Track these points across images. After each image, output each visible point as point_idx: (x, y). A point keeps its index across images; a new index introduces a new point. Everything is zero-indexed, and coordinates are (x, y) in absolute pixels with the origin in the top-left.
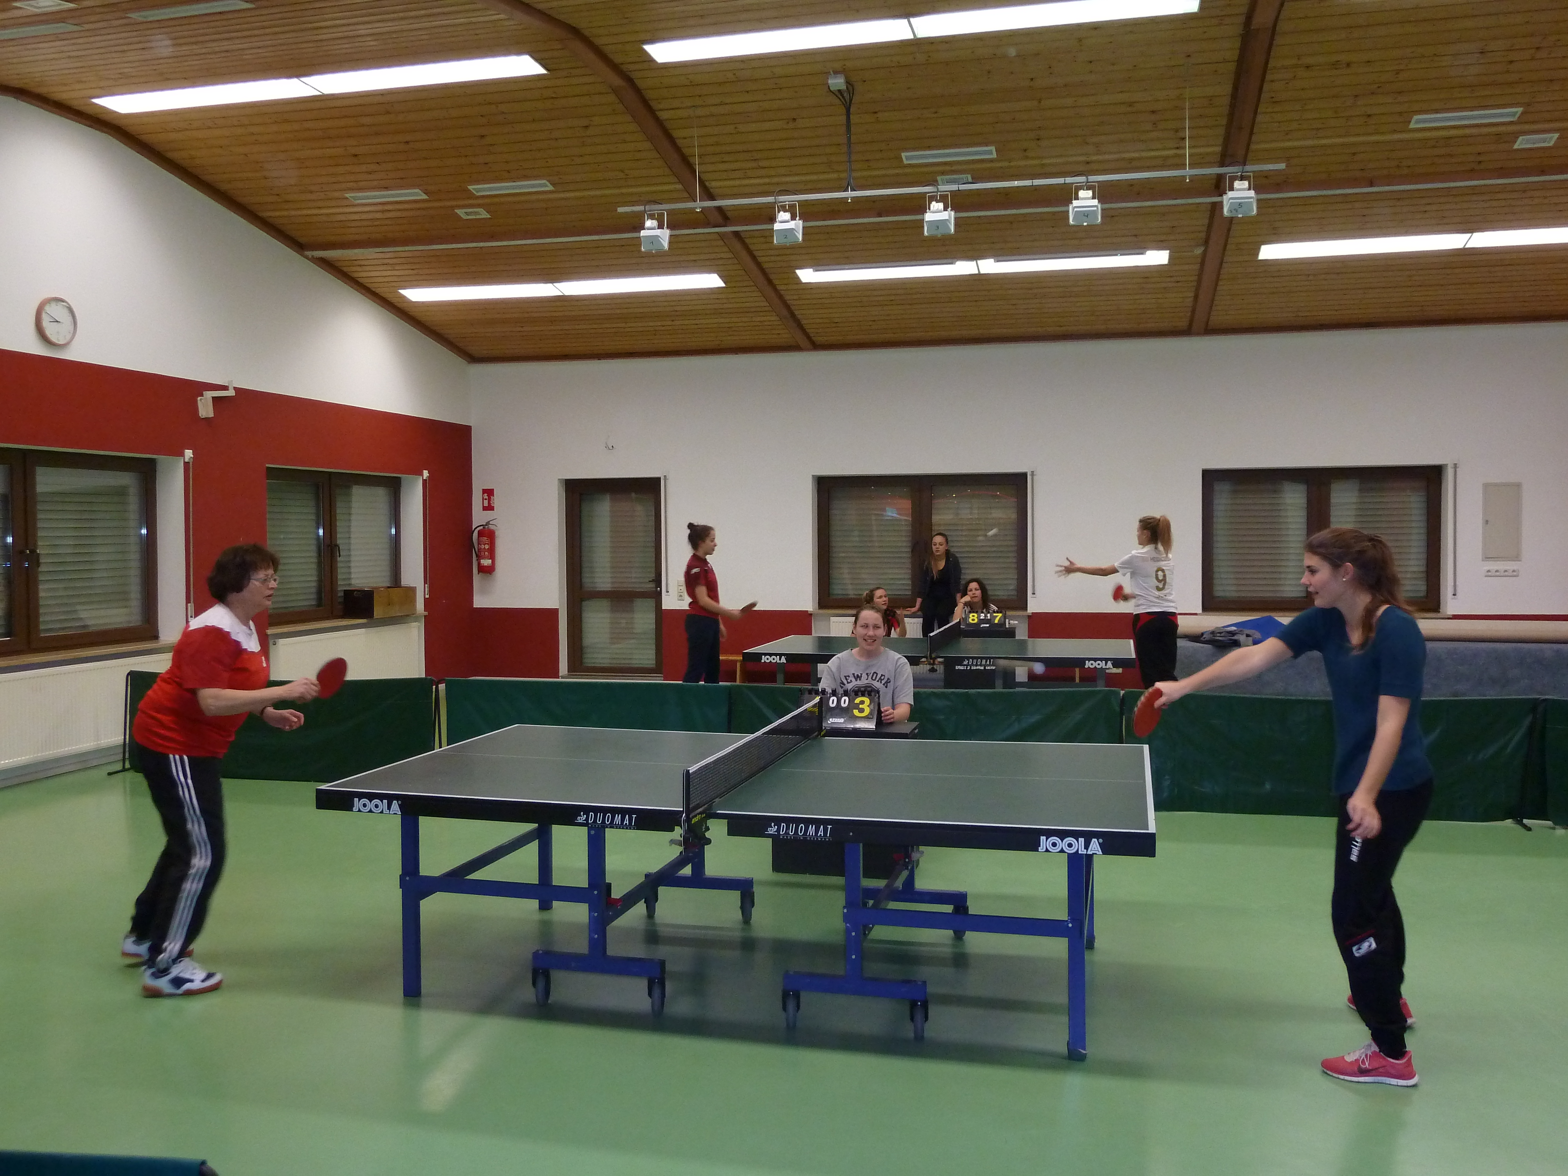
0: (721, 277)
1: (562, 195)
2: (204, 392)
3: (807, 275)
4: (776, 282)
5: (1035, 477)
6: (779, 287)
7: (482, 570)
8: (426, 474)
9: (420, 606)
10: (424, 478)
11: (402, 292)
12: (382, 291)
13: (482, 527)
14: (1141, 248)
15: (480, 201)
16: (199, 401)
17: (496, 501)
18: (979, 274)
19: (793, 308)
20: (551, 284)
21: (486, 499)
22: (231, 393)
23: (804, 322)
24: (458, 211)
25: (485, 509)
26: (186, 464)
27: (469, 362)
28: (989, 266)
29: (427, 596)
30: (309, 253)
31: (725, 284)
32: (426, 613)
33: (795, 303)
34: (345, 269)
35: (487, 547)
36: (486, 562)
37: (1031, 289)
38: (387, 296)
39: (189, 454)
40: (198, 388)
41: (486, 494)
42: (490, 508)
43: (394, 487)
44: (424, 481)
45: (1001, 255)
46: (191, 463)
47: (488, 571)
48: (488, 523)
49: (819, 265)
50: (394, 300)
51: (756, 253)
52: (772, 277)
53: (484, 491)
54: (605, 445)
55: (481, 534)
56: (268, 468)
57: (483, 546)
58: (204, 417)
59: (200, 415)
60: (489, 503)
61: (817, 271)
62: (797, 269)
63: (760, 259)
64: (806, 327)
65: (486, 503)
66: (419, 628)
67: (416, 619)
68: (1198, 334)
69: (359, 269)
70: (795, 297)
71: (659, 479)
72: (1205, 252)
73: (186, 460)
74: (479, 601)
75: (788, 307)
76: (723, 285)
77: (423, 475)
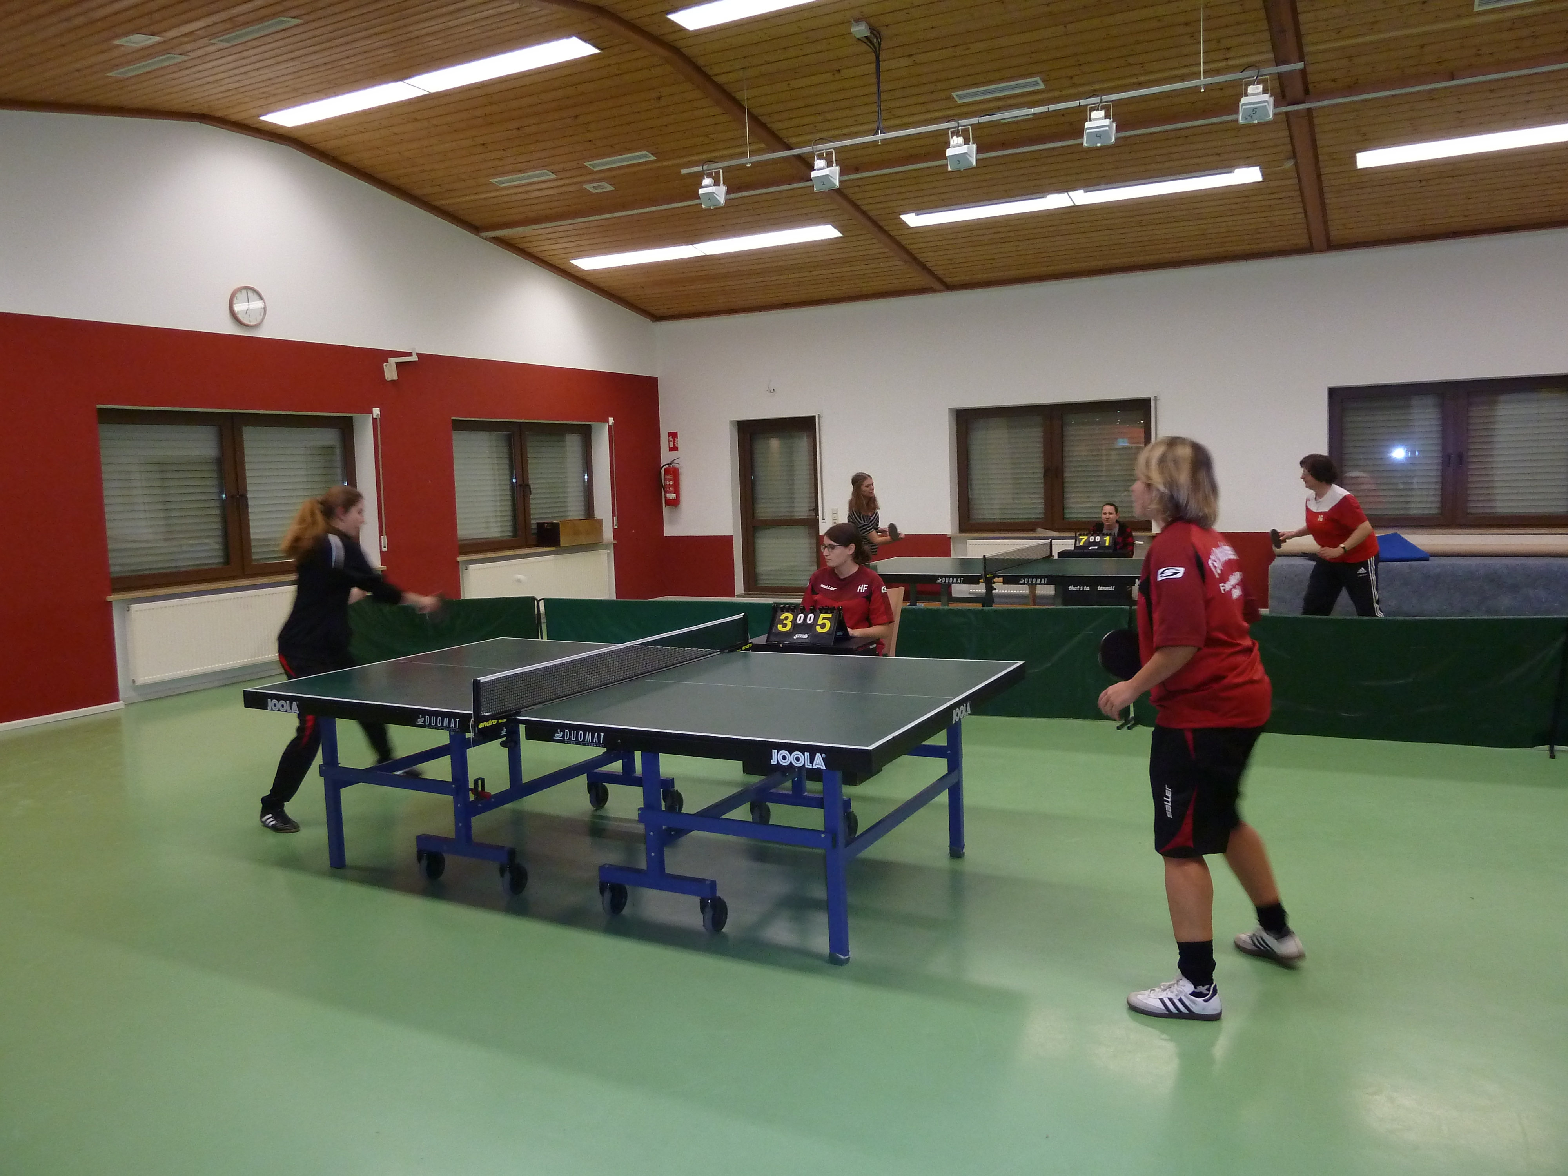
0: (835, 227)
1: (665, 163)
2: (389, 359)
3: (912, 220)
4: (886, 228)
5: (1158, 402)
6: (892, 233)
7: (669, 503)
8: (613, 420)
9: (608, 534)
10: (610, 424)
11: (574, 262)
12: (557, 262)
13: (667, 466)
14: (1228, 167)
15: (602, 175)
16: (385, 367)
17: (680, 442)
18: (1075, 206)
19: (913, 252)
20: (690, 246)
21: (671, 441)
22: (414, 358)
23: (928, 264)
24: (589, 187)
25: (671, 449)
26: (375, 420)
27: (653, 321)
28: (1081, 198)
29: (616, 527)
30: (483, 234)
31: (842, 234)
32: (615, 542)
33: (911, 247)
34: (520, 246)
35: (671, 483)
36: (672, 496)
37: (1132, 217)
38: (562, 267)
39: (376, 411)
40: (384, 355)
41: (671, 437)
42: (674, 449)
43: (586, 434)
44: (610, 427)
45: (1089, 185)
46: (378, 420)
47: (674, 504)
48: (672, 462)
49: (920, 209)
50: (569, 270)
51: (859, 203)
52: (882, 224)
53: (670, 434)
54: (768, 389)
55: (666, 471)
56: (453, 420)
57: (668, 483)
58: (390, 380)
59: (386, 378)
60: (674, 445)
61: (918, 215)
62: (902, 214)
63: (865, 208)
64: (933, 269)
65: (671, 444)
66: (608, 554)
67: (606, 546)
68: (1321, 251)
69: (530, 244)
70: (911, 241)
71: (814, 417)
72: (1296, 164)
73: (374, 417)
74: (669, 531)
75: (908, 252)
76: (840, 235)
77: (608, 422)
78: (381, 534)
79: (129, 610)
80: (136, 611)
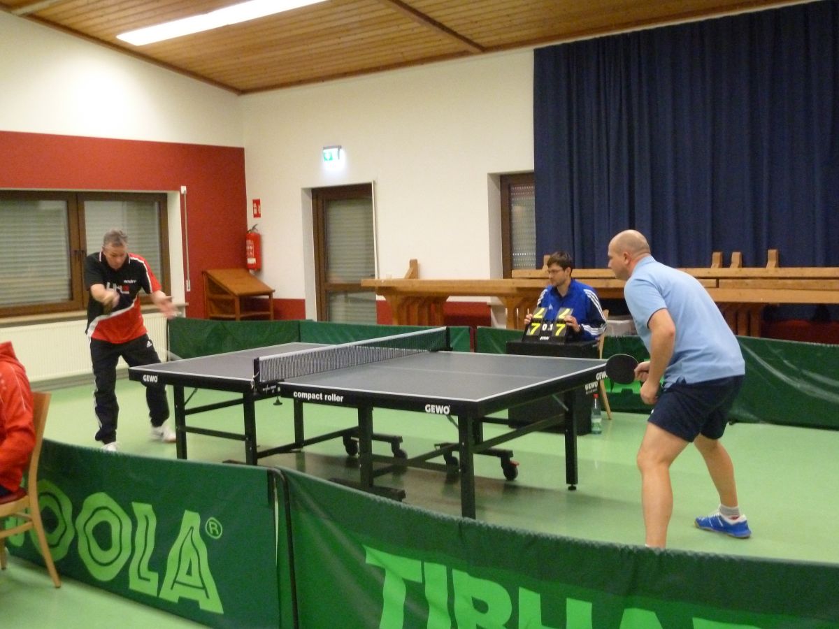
7: (251, 267)
8: (184, 189)
9: (179, 297)
10: (182, 192)
11: (120, 37)
13: (252, 231)
17: (263, 209)
21: (255, 208)
25: (255, 216)
27: (238, 95)
29: (189, 290)
32: (187, 304)
34: (62, 23)
35: (251, 248)
36: (251, 261)
41: (255, 204)
43: (162, 200)
44: (182, 196)
47: (255, 268)
48: (254, 228)
53: (254, 201)
55: (251, 237)
57: (248, 247)
60: (258, 211)
65: (255, 211)
69: (69, 21)
71: (370, 184)
77: (179, 189)
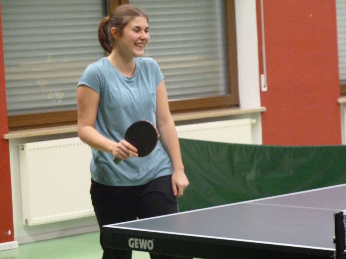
78: (261, 72)
79: (23, 149)
80: (30, 150)
